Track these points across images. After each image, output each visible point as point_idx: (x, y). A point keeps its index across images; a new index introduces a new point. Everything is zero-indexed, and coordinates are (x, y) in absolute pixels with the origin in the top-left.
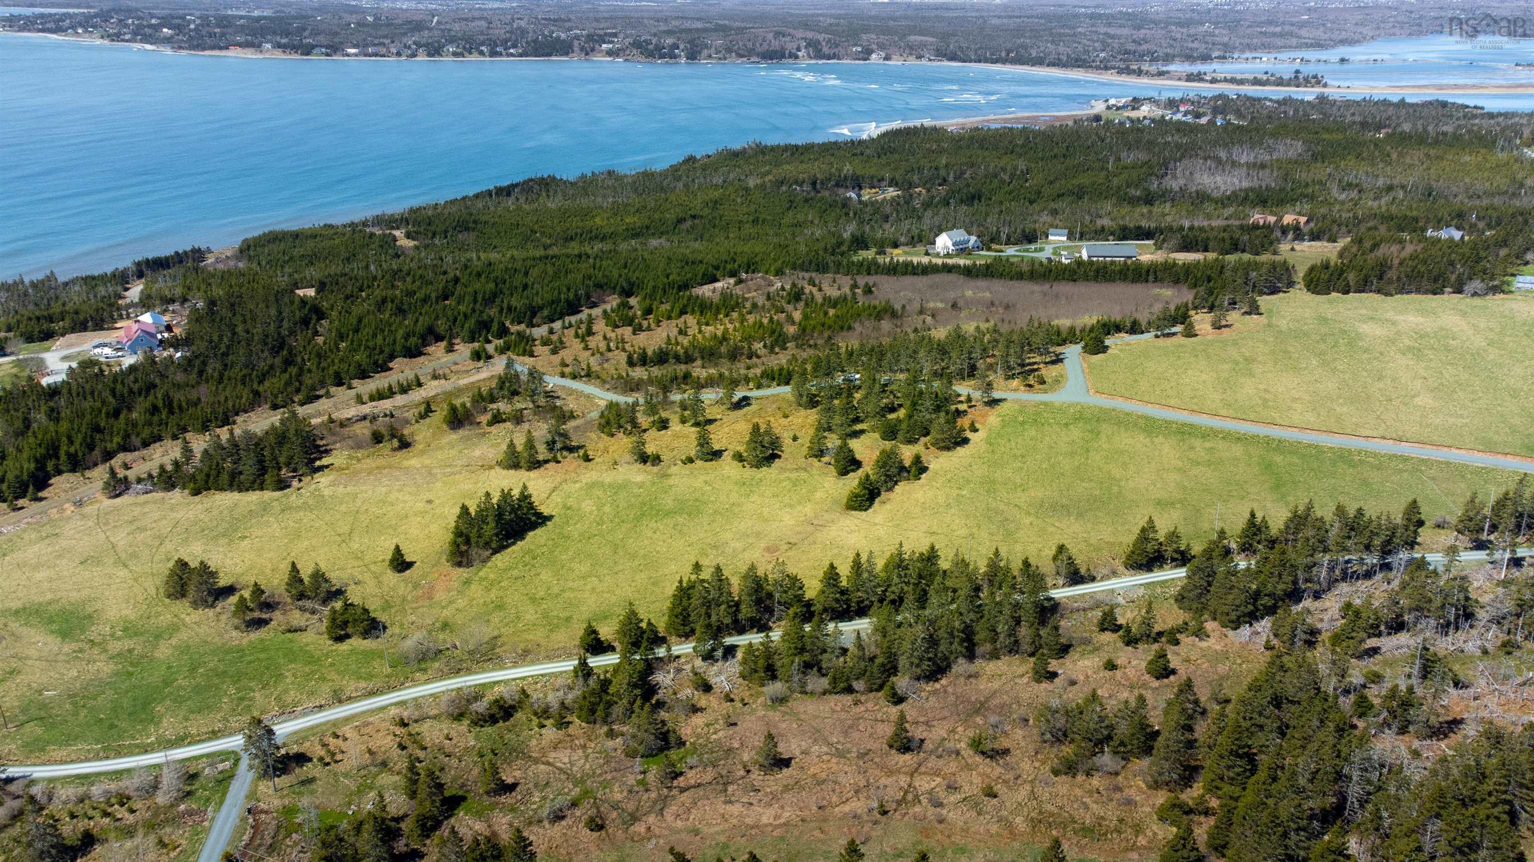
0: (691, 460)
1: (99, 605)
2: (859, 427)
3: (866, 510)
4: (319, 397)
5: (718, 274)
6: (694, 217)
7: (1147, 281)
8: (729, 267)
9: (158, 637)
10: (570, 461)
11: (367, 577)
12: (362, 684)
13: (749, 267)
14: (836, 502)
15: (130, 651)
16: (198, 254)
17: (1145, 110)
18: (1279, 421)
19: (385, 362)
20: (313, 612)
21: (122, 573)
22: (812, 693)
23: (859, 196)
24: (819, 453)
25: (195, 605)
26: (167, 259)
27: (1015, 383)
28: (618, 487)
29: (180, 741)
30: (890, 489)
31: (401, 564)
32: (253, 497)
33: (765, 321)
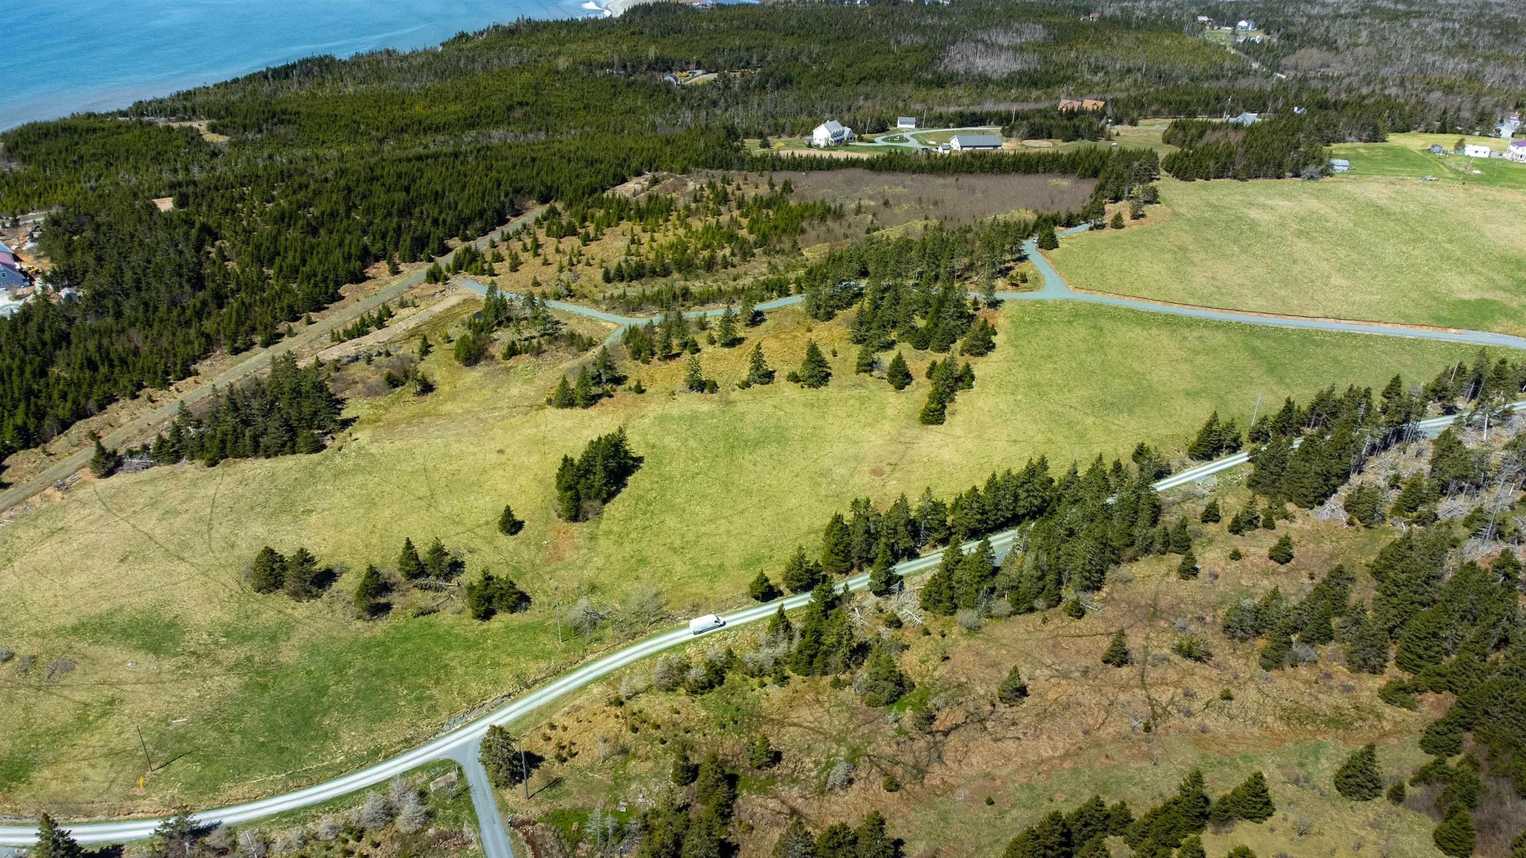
0: (748, 385)
1: (176, 610)
3: (940, 423)
4: (281, 336)
5: (625, 173)
7: (1037, 172)
8: (632, 165)
9: (273, 638)
10: (624, 395)
11: (477, 543)
12: (542, 663)
13: (651, 164)
14: (909, 417)
15: (249, 659)
18: (1239, 307)
19: (331, 290)
20: (438, 589)
21: (183, 568)
22: (1002, 616)
24: (869, 368)
25: (296, 595)
27: (1001, 282)
28: (690, 419)
30: (953, 399)
31: (509, 524)
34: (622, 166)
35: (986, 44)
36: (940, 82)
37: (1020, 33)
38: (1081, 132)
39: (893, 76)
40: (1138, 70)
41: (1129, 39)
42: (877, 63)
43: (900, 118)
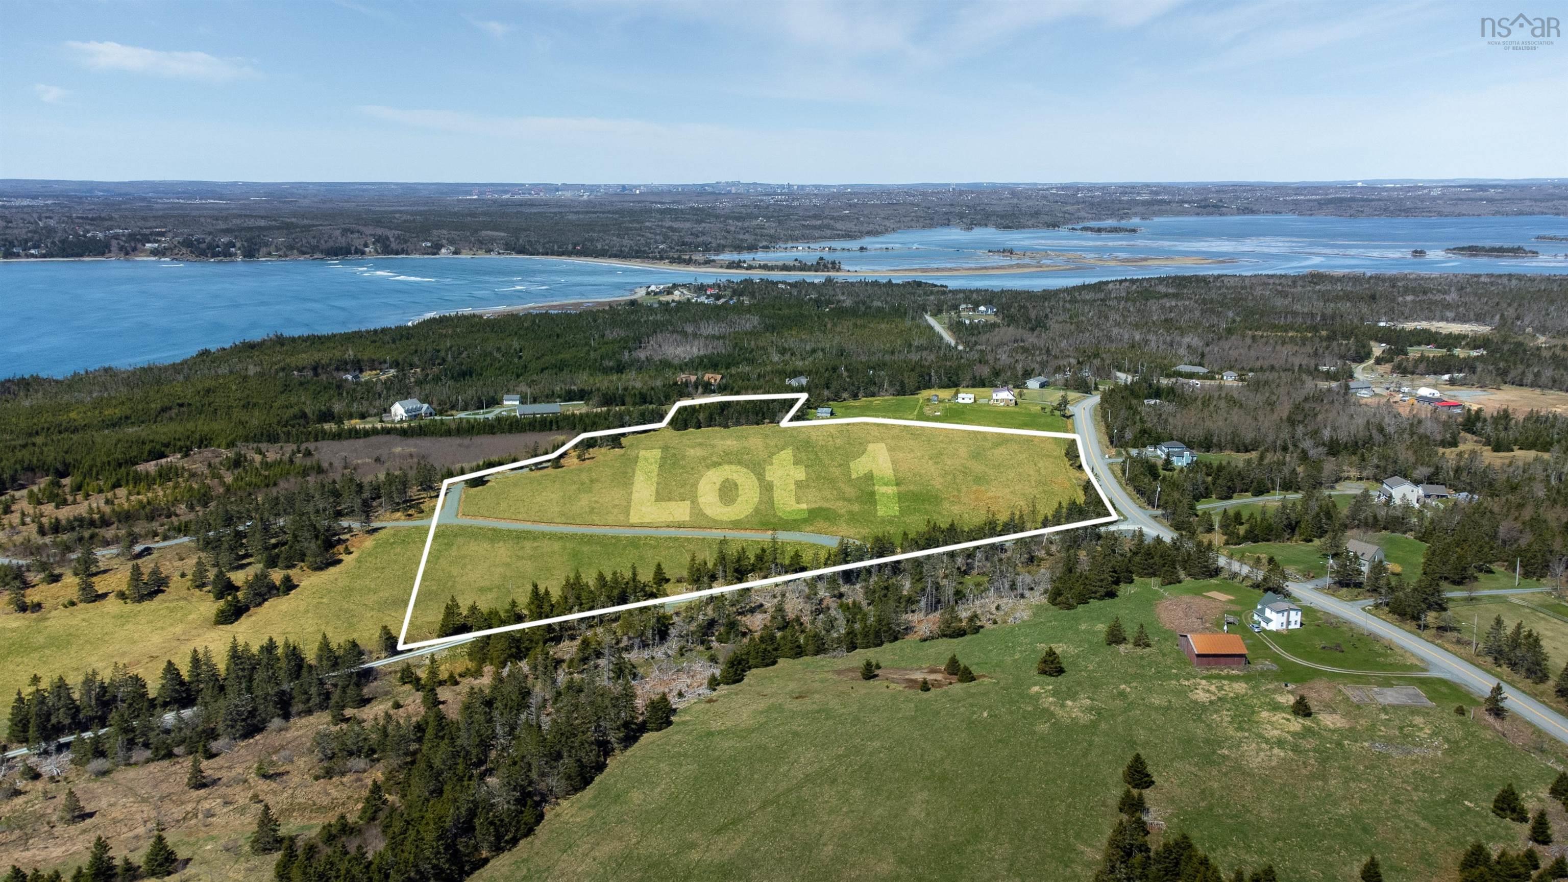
2: (244, 562)
3: (232, 623)
5: (167, 451)
6: (181, 405)
7: (551, 430)
8: (179, 444)
13: (201, 441)
14: (206, 619)
17: (677, 295)
18: (597, 522)
22: (136, 764)
23: (356, 377)
24: (201, 586)
27: (399, 514)
30: (260, 604)
33: (195, 486)
34: (167, 445)
35: (684, 334)
36: (620, 369)
37: (732, 324)
38: (649, 399)
39: (577, 366)
40: (823, 350)
41: (846, 324)
42: (566, 355)
43: (505, 397)
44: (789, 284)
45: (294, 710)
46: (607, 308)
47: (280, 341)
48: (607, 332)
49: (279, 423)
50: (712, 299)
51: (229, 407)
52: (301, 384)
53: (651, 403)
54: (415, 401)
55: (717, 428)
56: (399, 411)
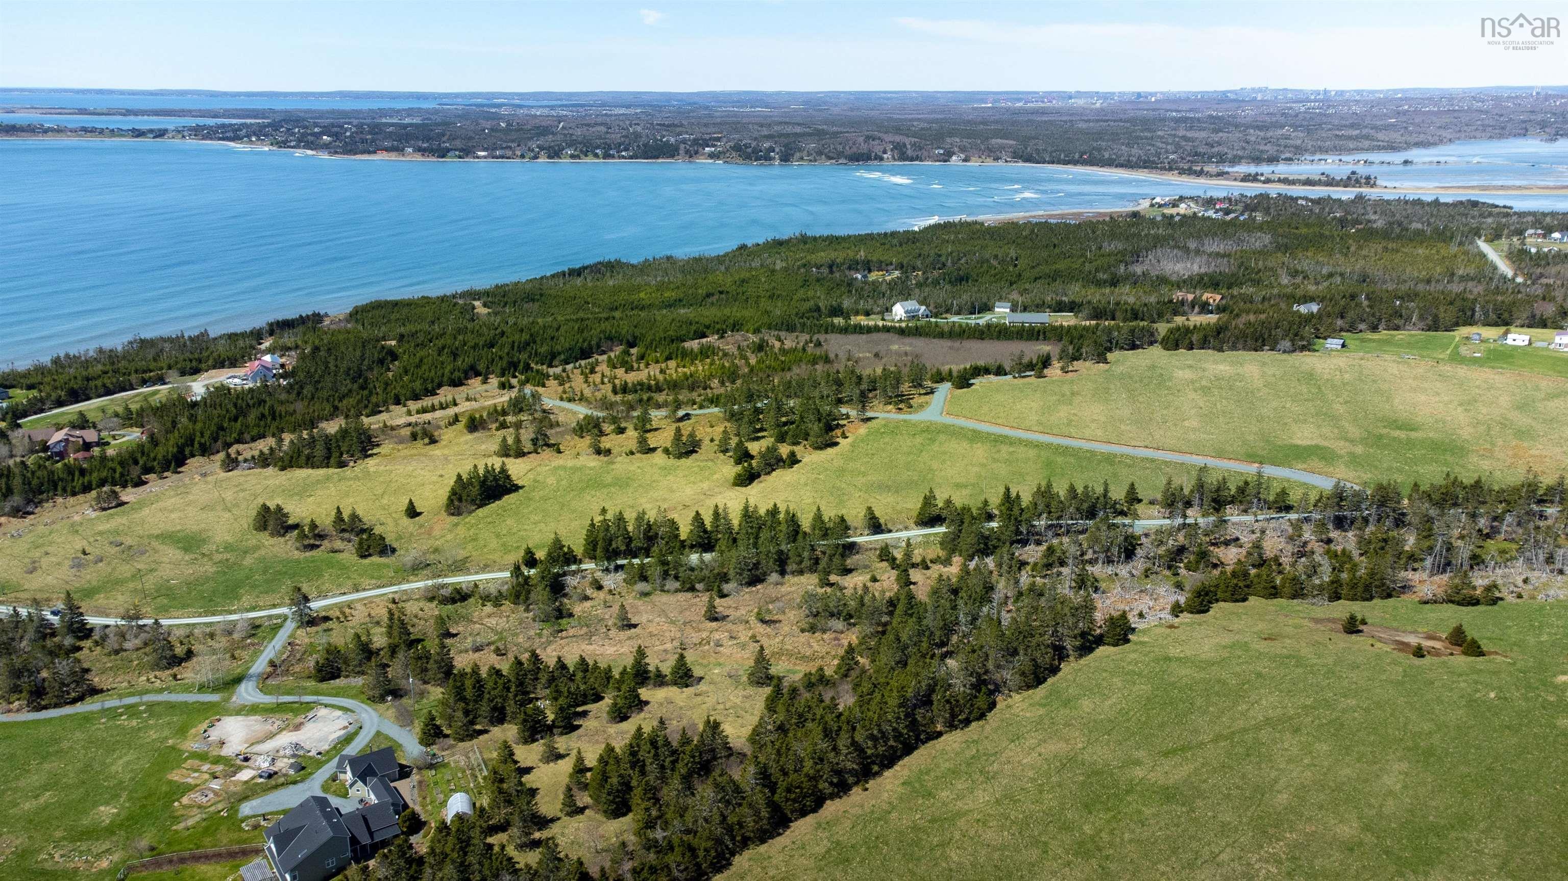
0: (632, 453)
1: (210, 534)
2: (760, 434)
3: (746, 486)
4: (380, 412)
5: (708, 332)
6: (721, 293)
7: (1038, 339)
8: (718, 326)
9: (245, 552)
10: (547, 453)
11: (389, 521)
12: (374, 581)
13: (734, 326)
14: (726, 480)
15: (227, 560)
16: (317, 318)
17: (1182, 208)
18: (1074, 434)
19: (434, 389)
20: (349, 541)
21: (227, 515)
22: (668, 591)
23: (865, 276)
24: (725, 451)
25: (272, 535)
26: (293, 320)
27: (890, 407)
28: (575, 469)
29: (253, 609)
30: (769, 473)
31: (412, 512)
32: (322, 472)
33: (727, 364)
34: (708, 327)
35: (1187, 250)
36: (1114, 282)
37: (1240, 241)
38: (1140, 315)
39: (1070, 277)
40: (1342, 275)
41: (1376, 247)
42: (1061, 265)
43: (997, 304)
44: (1311, 200)
45: (789, 569)
46: (1107, 219)
47: (804, 239)
48: (1105, 244)
49: (797, 314)
50: (1220, 213)
51: (758, 297)
52: (818, 280)
53: (1142, 320)
54: (914, 302)
55: (1210, 351)
56: (899, 311)
